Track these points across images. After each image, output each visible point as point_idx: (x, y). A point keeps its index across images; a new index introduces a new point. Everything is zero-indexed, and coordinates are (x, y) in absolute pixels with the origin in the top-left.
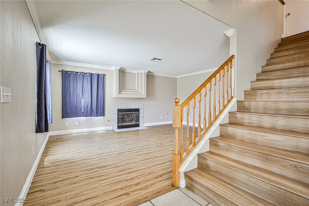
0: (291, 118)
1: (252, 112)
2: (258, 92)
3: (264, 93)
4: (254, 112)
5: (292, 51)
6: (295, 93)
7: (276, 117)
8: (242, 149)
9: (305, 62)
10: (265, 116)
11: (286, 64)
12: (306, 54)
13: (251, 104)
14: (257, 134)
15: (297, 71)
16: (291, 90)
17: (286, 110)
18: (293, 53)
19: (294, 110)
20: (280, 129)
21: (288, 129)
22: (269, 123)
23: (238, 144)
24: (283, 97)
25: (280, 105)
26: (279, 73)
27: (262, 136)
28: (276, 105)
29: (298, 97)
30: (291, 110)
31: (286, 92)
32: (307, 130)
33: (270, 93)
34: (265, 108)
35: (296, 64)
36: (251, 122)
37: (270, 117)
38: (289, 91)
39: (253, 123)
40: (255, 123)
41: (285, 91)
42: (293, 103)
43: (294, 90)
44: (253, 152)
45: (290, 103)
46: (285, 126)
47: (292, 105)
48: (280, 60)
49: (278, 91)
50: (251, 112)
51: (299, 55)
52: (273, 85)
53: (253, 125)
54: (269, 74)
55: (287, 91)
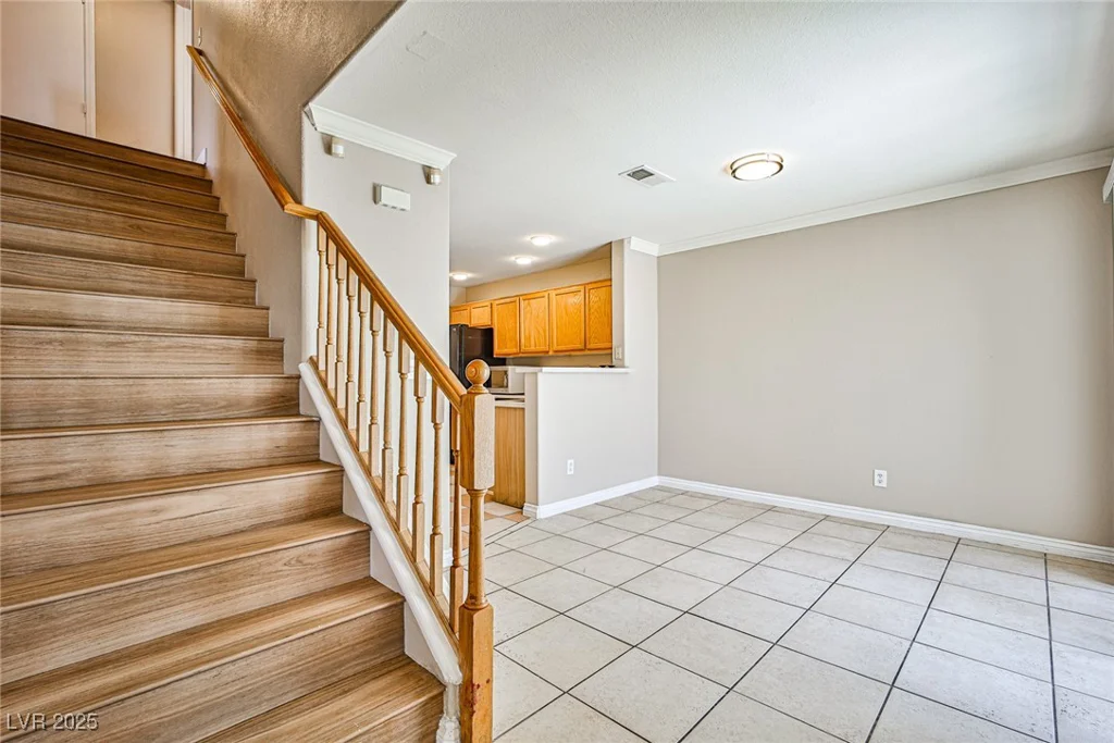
0: (214, 431)
1: (20, 426)
2: (13, 333)
3: (50, 342)
4: (32, 425)
5: (68, 190)
6: (170, 347)
7: (166, 433)
8: (116, 594)
9: (140, 248)
10: (122, 436)
11: (78, 236)
12: (127, 219)
13: (14, 391)
14: (135, 512)
15: (134, 272)
16: (156, 339)
17: (167, 407)
18: (69, 198)
19: (191, 402)
20: (181, 472)
21: (207, 466)
22: (142, 459)
23: (69, 583)
24: (131, 359)
25: (146, 389)
26: (69, 265)
27: (155, 511)
28: (134, 389)
29: (179, 361)
30: (183, 406)
31: (139, 345)
32: (251, 459)
33: (78, 342)
34: (89, 404)
35: (113, 246)
36: (53, 470)
37: (146, 434)
38: (151, 339)
39: (66, 474)
40: (79, 471)
41: (137, 339)
42: (188, 381)
43: (167, 339)
44: (166, 582)
45: (179, 381)
46: (195, 459)
47: (187, 388)
48: (34, 210)
49: (112, 338)
50: (15, 426)
51: (106, 216)
52: (66, 310)
53: (67, 484)
54: (24, 259)
55: (146, 338)
